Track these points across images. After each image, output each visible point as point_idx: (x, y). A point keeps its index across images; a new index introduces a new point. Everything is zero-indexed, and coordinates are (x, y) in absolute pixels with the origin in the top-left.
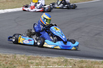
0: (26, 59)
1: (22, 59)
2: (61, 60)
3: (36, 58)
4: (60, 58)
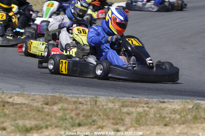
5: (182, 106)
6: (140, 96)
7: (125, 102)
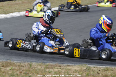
0: (43, 68)
1: (39, 67)
2: (82, 68)
3: (54, 66)
4: (82, 66)
5: (80, 68)
6: (56, 62)
7: (48, 65)
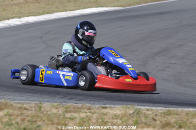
0: (61, 112)
2: (127, 111)
3: (80, 108)
4: (126, 107)
